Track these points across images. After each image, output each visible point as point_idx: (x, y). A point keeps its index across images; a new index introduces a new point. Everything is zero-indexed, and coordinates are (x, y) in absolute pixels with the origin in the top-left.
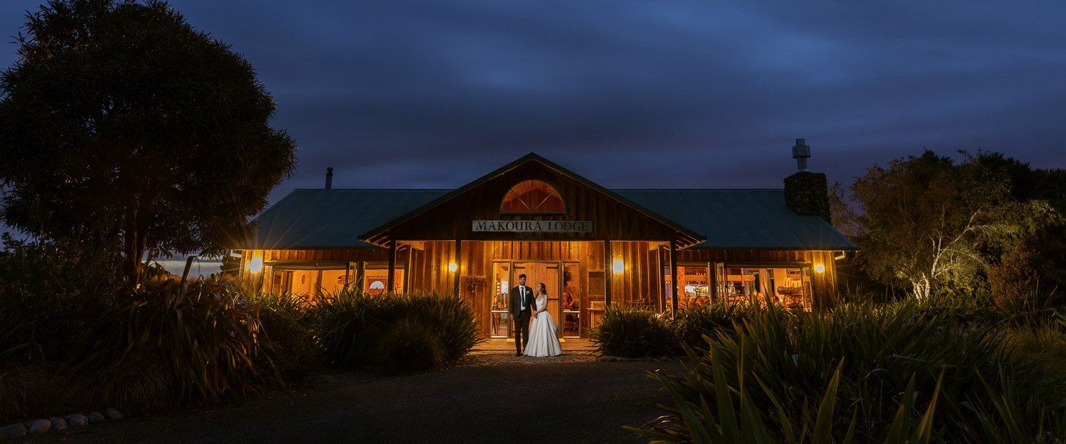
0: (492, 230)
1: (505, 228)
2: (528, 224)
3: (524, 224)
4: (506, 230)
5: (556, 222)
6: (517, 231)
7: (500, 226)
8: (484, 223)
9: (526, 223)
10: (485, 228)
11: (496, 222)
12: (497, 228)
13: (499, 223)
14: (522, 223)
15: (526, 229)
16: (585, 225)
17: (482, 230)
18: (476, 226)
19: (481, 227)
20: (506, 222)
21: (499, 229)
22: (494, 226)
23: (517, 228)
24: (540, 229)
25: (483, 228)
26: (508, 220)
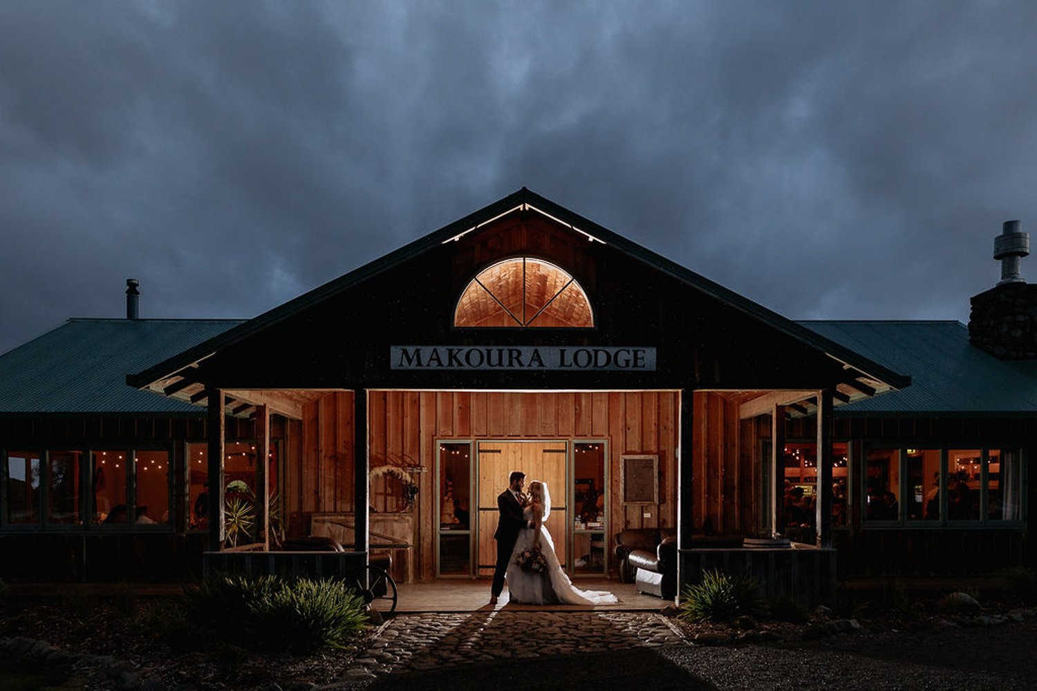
0: (434, 365)
1: (464, 362)
2: (515, 354)
3: (506, 354)
4: (466, 367)
5: (577, 349)
6: (489, 368)
7: (452, 357)
8: (418, 352)
9: (511, 352)
10: (419, 364)
11: (443, 351)
12: (445, 361)
13: (451, 351)
14: (500, 352)
15: (511, 364)
16: (640, 355)
17: (413, 366)
18: (396, 356)
19: (410, 361)
20: (467, 349)
21: (450, 364)
22: (438, 359)
23: (489, 362)
24: (541, 364)
25: (414, 363)
26: (469, 344)
